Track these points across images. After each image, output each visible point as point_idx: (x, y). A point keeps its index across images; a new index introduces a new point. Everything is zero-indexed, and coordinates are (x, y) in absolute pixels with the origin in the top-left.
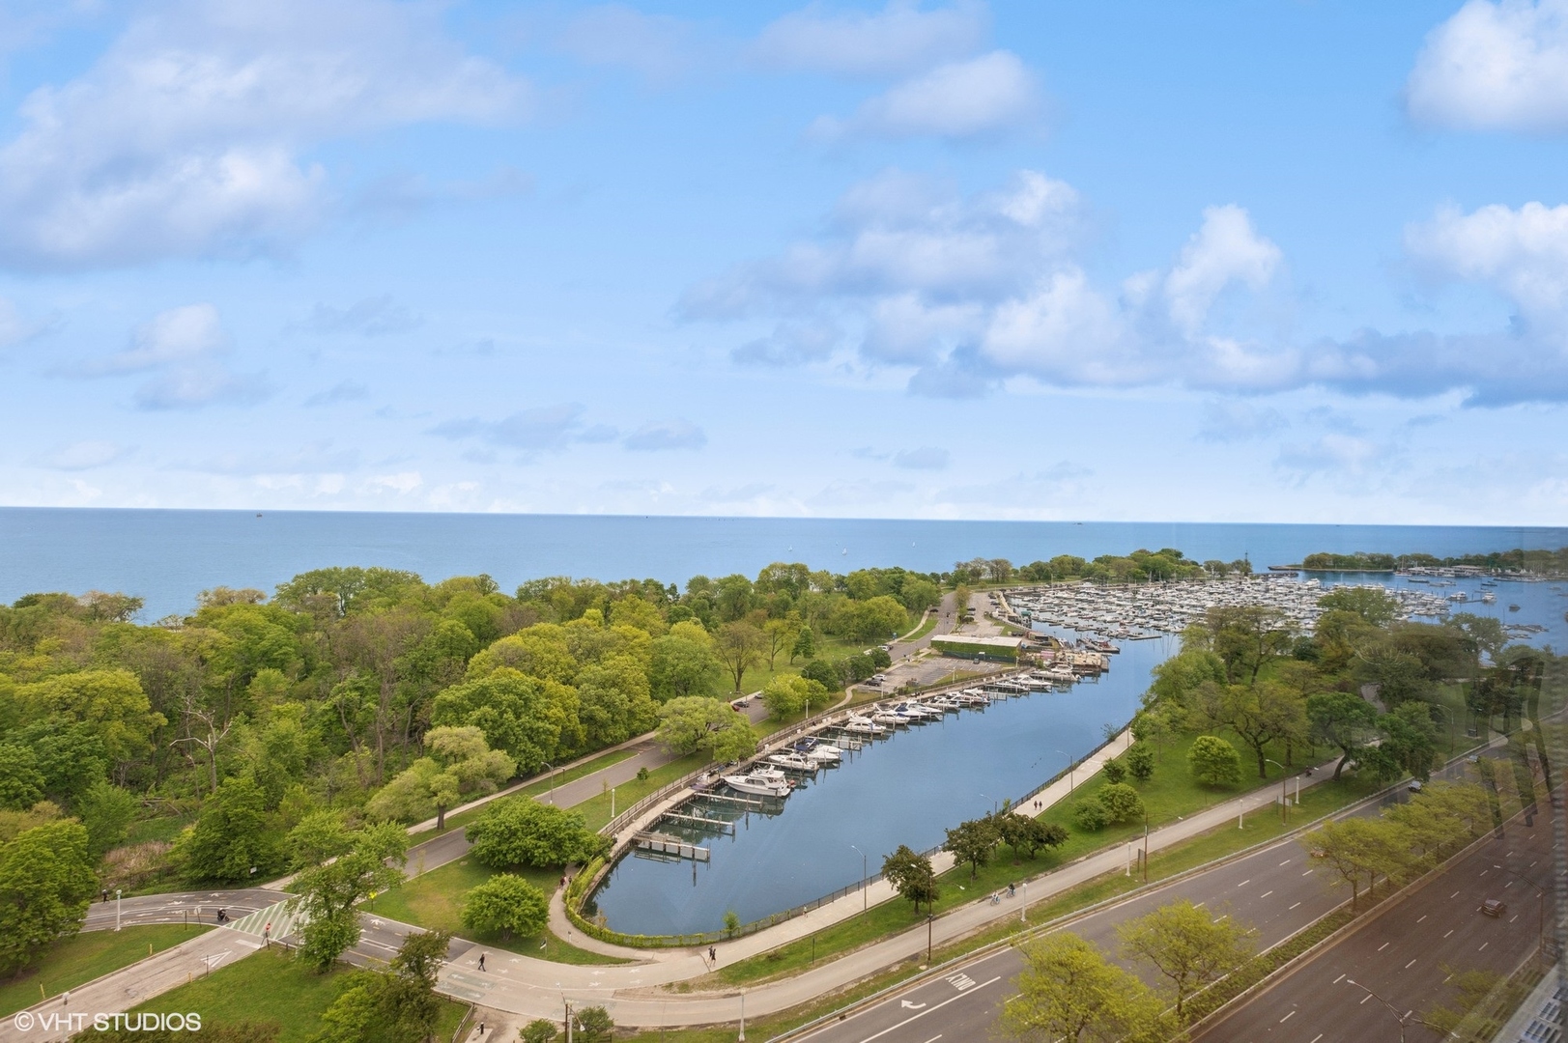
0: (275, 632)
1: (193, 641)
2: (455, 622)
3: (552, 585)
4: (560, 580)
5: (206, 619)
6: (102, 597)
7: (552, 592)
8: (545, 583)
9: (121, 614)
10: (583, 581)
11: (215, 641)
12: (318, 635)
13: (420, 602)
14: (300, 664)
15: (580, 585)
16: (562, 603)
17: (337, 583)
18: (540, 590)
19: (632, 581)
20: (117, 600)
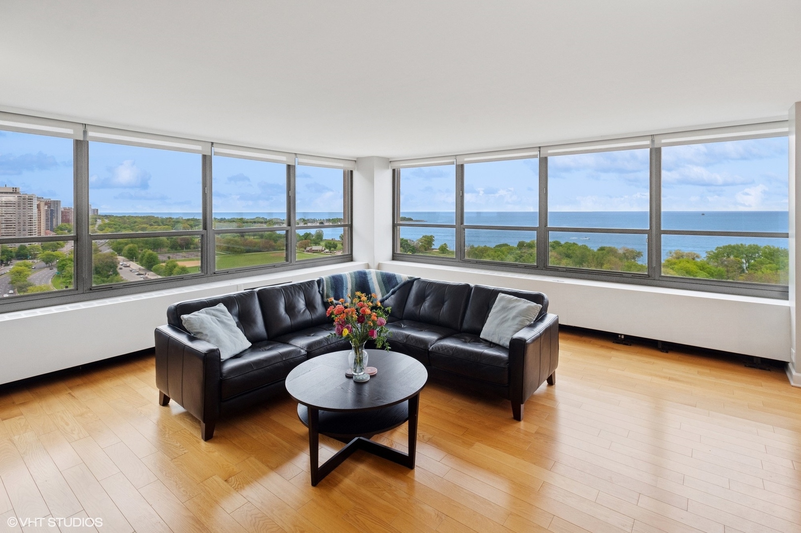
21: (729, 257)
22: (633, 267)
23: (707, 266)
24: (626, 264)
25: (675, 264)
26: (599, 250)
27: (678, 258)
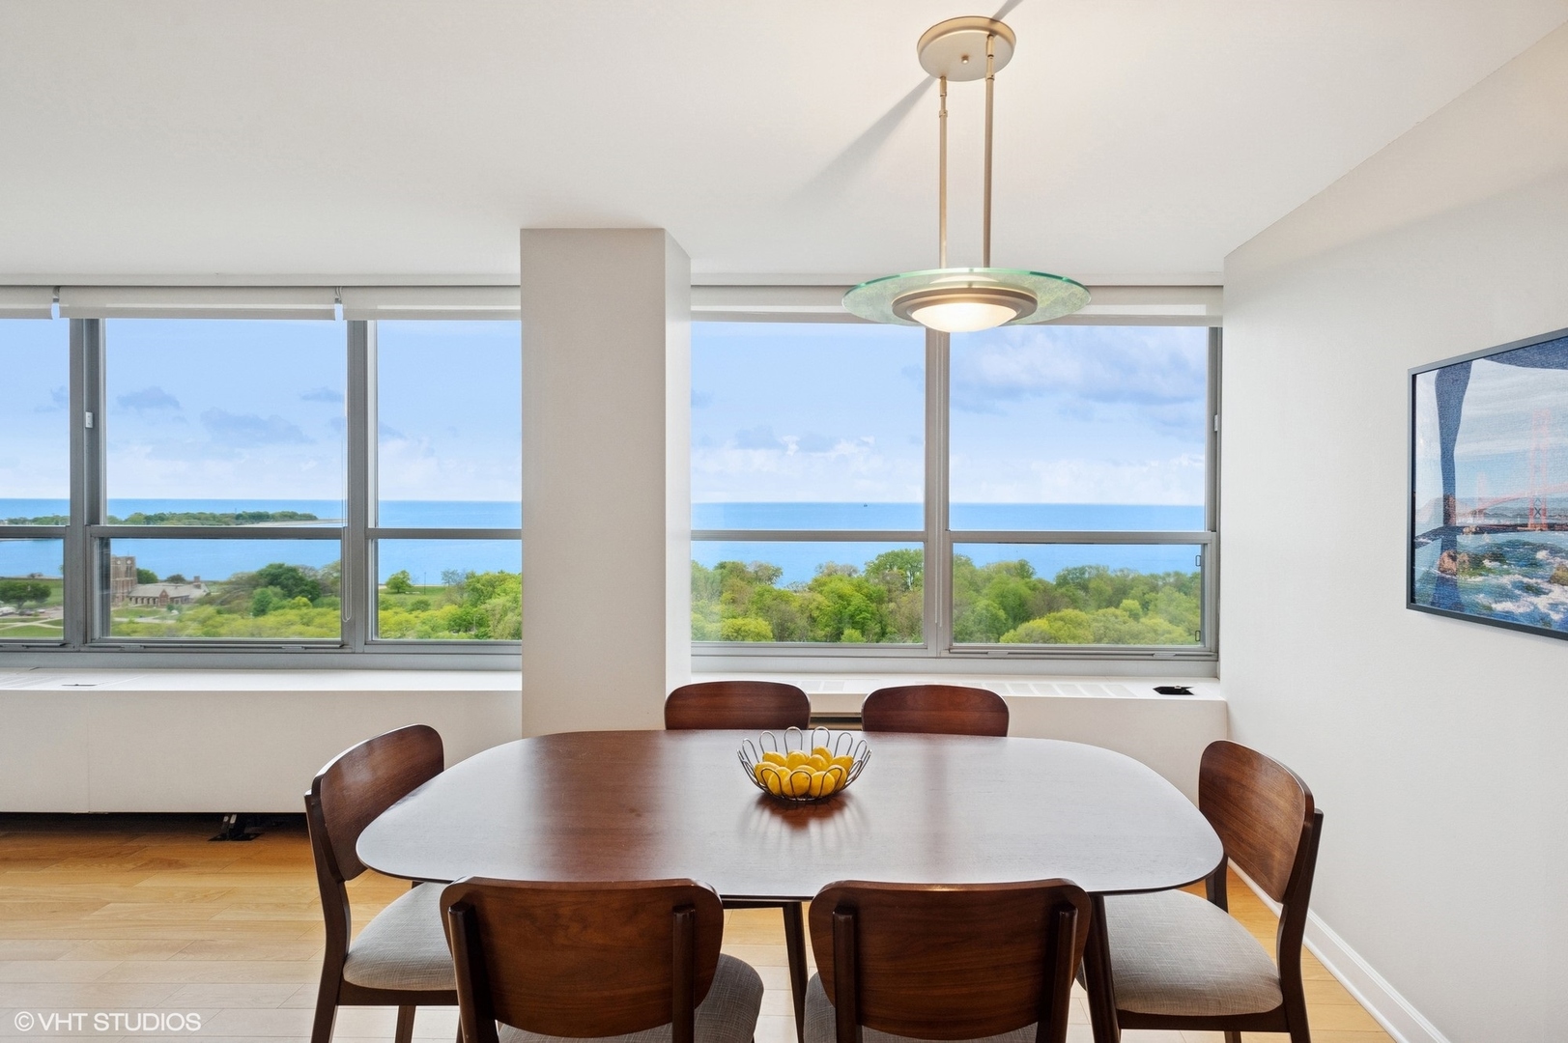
0: (858, 600)
1: (806, 603)
2: (990, 602)
3: (1089, 573)
4: (1097, 569)
5: (817, 586)
6: (760, 566)
7: (1089, 580)
8: (1082, 571)
9: (770, 579)
10: (1122, 570)
11: (820, 604)
12: (892, 605)
13: (965, 582)
14: (878, 629)
15: (1119, 574)
16: (1100, 592)
17: (908, 562)
18: (1078, 578)
19: (1177, 574)
20: (767, 568)
21: (891, 568)
22: (766, 593)
23: (867, 584)
24: (757, 589)
25: (825, 584)
26: (716, 568)
27: (829, 575)
